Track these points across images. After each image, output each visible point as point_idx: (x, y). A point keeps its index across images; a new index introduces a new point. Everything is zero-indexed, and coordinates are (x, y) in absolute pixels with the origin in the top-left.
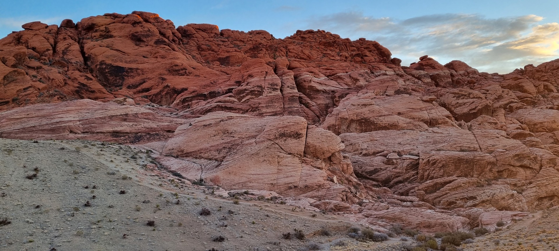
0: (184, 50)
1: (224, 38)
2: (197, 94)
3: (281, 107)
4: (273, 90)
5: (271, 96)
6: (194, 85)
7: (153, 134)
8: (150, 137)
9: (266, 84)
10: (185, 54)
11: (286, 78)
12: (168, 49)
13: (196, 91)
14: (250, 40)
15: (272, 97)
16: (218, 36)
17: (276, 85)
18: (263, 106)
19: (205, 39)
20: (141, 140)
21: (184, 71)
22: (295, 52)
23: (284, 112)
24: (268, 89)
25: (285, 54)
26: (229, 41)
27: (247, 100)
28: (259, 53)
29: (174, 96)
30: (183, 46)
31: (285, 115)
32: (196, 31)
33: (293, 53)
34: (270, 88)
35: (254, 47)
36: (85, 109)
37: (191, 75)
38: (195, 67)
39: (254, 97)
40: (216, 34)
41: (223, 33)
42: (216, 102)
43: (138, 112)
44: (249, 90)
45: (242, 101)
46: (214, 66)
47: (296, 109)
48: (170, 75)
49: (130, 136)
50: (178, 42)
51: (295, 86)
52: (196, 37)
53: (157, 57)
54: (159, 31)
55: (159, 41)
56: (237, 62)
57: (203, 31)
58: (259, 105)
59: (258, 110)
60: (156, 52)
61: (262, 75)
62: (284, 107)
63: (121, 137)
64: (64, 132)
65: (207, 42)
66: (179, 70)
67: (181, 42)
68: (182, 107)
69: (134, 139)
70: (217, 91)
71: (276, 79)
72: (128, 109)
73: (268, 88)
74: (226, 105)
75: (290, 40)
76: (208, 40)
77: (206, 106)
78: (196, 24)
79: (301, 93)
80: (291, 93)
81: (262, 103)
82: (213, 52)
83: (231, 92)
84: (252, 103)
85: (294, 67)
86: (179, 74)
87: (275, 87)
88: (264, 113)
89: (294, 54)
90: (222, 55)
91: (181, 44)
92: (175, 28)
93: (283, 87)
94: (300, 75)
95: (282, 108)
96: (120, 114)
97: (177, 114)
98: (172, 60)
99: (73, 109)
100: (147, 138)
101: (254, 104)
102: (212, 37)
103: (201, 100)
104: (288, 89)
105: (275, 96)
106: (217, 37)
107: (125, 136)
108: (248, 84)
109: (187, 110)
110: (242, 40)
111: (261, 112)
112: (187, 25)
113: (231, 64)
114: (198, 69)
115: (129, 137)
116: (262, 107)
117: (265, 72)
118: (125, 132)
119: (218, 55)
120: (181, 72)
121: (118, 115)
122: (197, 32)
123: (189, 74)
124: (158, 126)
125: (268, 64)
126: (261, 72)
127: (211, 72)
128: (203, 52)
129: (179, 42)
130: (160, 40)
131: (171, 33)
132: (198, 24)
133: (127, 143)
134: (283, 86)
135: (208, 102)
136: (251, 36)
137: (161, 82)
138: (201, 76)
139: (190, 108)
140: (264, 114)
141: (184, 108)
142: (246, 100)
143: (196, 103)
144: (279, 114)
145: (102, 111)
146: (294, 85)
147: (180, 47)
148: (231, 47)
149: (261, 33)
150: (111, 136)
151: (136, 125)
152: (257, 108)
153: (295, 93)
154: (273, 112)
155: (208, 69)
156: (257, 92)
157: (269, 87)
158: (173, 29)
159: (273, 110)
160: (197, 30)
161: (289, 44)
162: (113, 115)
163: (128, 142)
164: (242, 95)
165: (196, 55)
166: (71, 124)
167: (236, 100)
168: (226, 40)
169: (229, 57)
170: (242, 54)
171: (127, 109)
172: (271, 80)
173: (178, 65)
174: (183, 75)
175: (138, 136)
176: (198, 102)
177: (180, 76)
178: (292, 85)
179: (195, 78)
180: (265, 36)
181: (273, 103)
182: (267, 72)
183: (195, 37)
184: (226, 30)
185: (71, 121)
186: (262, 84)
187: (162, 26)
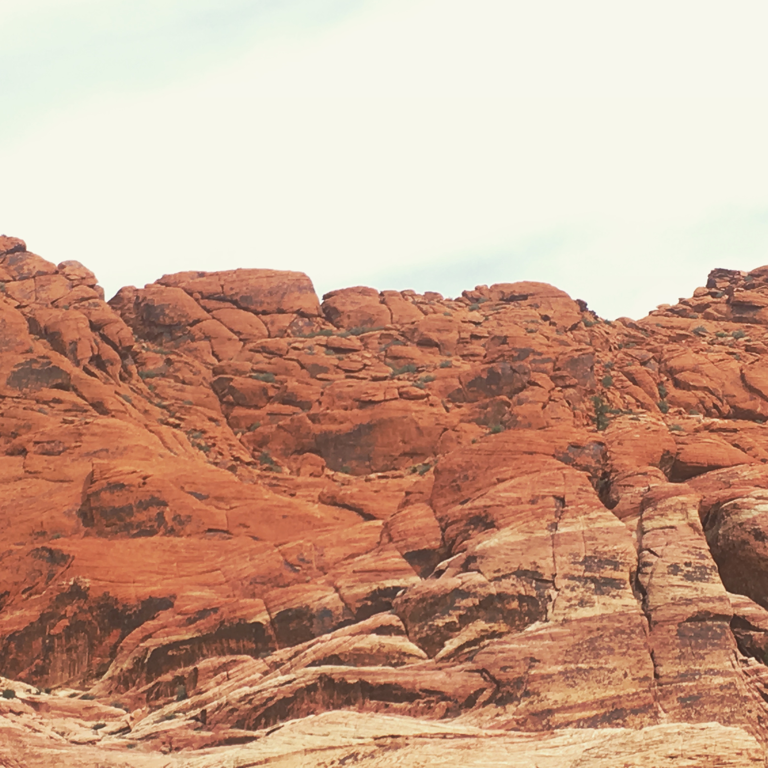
0: (148, 406)
1: (343, 331)
2: (222, 623)
3: (641, 674)
4: (599, 591)
5: (590, 619)
6: (202, 578)
9: (558, 558)
10: (155, 426)
11: (662, 524)
12: (75, 404)
13: (215, 610)
14: (474, 337)
15: (594, 625)
16: (310, 324)
17: (608, 562)
18: (550, 676)
19: (251, 345)
21: (154, 511)
22: (705, 382)
23: (656, 698)
24: (573, 583)
25: (652, 395)
26: (366, 346)
27: (469, 644)
28: (520, 402)
29: (110, 641)
30: (141, 385)
31: (662, 714)
32: (204, 308)
33: (696, 388)
34: (579, 579)
35: (491, 372)
37: (188, 529)
38: (204, 490)
39: (503, 628)
40: (301, 314)
41: (335, 309)
42: (314, 664)
44: (475, 595)
45: (442, 653)
46: (300, 480)
47: (719, 680)
48: (87, 534)
50: (118, 368)
51: (710, 562)
52: (208, 338)
53: (23, 452)
54: (29, 320)
55: (33, 372)
56: (412, 454)
57: (240, 307)
58: (531, 667)
59: (527, 694)
60: (19, 427)
61: (538, 517)
62: (657, 676)
65: (259, 357)
66: (129, 510)
67: (133, 368)
68: (149, 692)
70: (315, 606)
71: (608, 531)
73: (573, 578)
74: (363, 673)
75: (677, 321)
76: (263, 349)
77: (266, 684)
78: (202, 275)
79: (745, 599)
80: (689, 602)
81: (547, 656)
82: (289, 409)
83: (387, 607)
84: (492, 659)
85: (704, 461)
86: (128, 527)
87: (608, 572)
88: (558, 710)
89: (700, 394)
90: (334, 420)
91: (136, 376)
92: (102, 296)
93: (649, 569)
94: (735, 506)
95: (646, 678)
97: (127, 729)
98: (96, 461)
101: (503, 664)
102: (283, 333)
103: (239, 652)
104: (675, 580)
105: (610, 618)
106: (307, 332)
108: (472, 566)
109: (174, 706)
110: (434, 336)
111: (538, 707)
112: (158, 282)
113: (381, 462)
114: (220, 499)
116: (543, 677)
117: (552, 500)
119: (313, 421)
120: (141, 516)
122: (209, 311)
123: (178, 528)
125: (566, 460)
126: (533, 502)
127: (286, 511)
128: (238, 411)
129: (124, 367)
130: (36, 366)
131: (84, 325)
132: (212, 275)
134: (647, 564)
135: (276, 665)
136: (476, 315)
137: (45, 572)
138: (235, 531)
139: (185, 697)
140: (559, 717)
141: (157, 698)
142: (461, 648)
143: (216, 671)
144: (635, 712)
146: (703, 557)
147: (129, 393)
148: (375, 379)
149: (525, 297)
152: (519, 682)
153: (710, 600)
154: (601, 703)
155: (268, 495)
156: (515, 604)
157: (576, 574)
158: (96, 305)
159: (601, 694)
160: (212, 304)
161: (672, 346)
164: (440, 623)
165: (208, 425)
167: (412, 647)
168: (355, 342)
169: (370, 427)
170: (435, 410)
172: (585, 539)
173: (123, 486)
174: (152, 533)
176: (225, 667)
177: (134, 536)
178: (692, 559)
179: (204, 542)
180: (550, 313)
181: (598, 656)
182: (561, 500)
183: (199, 335)
184: (352, 290)
186: (541, 563)
187: (43, 295)
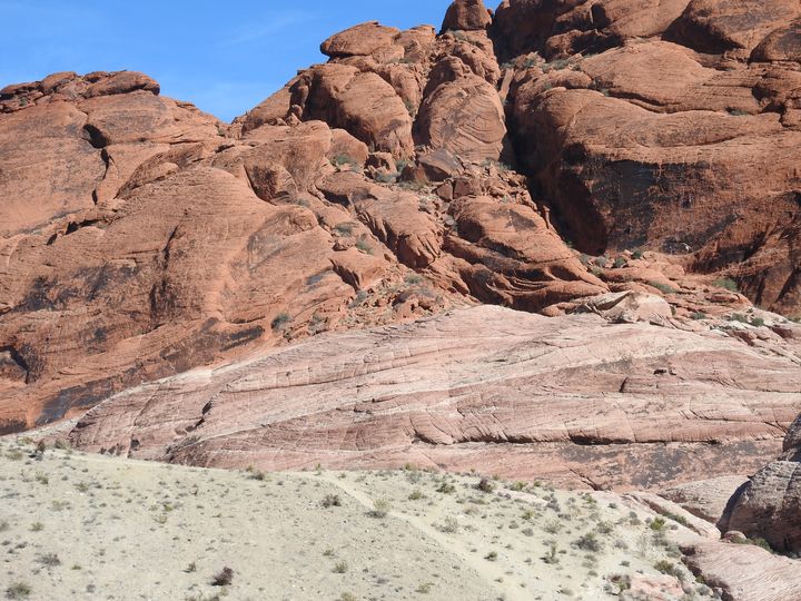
7: (729, 447)
8: (717, 460)
20: (679, 471)
36: (474, 346)
43: (671, 351)
49: (636, 455)
63: (598, 457)
64: (392, 439)
69: (650, 468)
72: (633, 340)
96: (599, 361)
99: (430, 349)
100: (706, 464)
107: (616, 454)
115: (632, 460)
118: (617, 436)
121: (590, 367)
124: (752, 407)
133: (620, 483)
145: (533, 352)
150: (560, 453)
151: (661, 408)
162: (574, 365)
163: (628, 478)
166: (420, 407)
171: (629, 340)
175: (669, 457)
185: (418, 396)
